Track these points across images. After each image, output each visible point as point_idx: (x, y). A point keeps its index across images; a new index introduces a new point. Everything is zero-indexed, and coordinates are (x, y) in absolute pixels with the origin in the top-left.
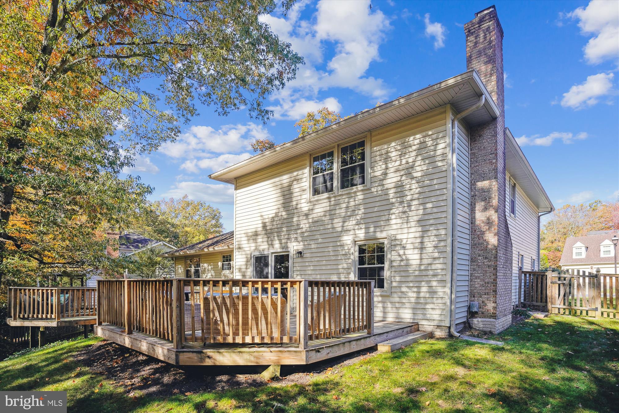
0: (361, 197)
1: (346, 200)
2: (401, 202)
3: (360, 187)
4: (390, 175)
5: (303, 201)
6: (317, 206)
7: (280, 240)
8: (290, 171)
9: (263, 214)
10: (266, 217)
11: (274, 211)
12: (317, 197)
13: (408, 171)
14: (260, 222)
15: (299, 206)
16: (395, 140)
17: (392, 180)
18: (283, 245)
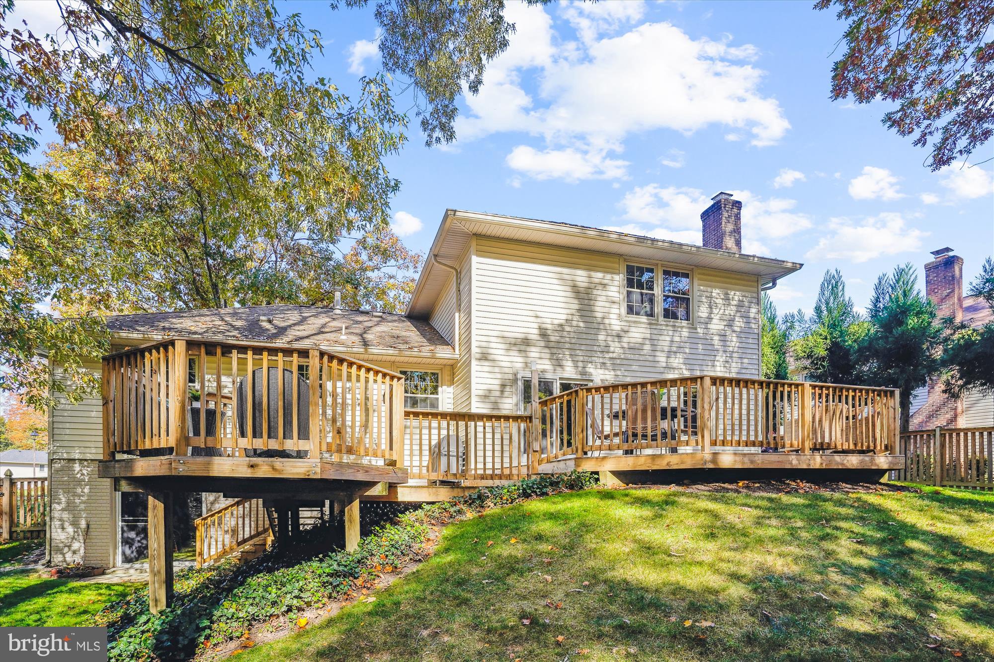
0: (686, 334)
1: (671, 333)
2: (725, 351)
3: (684, 323)
4: (714, 321)
5: (612, 316)
6: (633, 329)
7: (575, 362)
8: (590, 268)
9: (540, 314)
10: (549, 321)
11: (564, 317)
12: (633, 318)
13: (730, 324)
14: (536, 326)
15: (607, 321)
16: (720, 288)
17: (716, 325)
18: (580, 369)
